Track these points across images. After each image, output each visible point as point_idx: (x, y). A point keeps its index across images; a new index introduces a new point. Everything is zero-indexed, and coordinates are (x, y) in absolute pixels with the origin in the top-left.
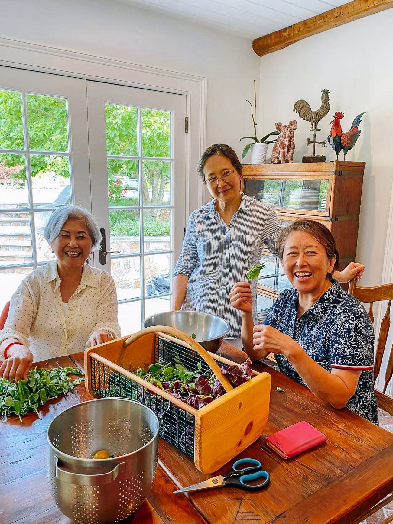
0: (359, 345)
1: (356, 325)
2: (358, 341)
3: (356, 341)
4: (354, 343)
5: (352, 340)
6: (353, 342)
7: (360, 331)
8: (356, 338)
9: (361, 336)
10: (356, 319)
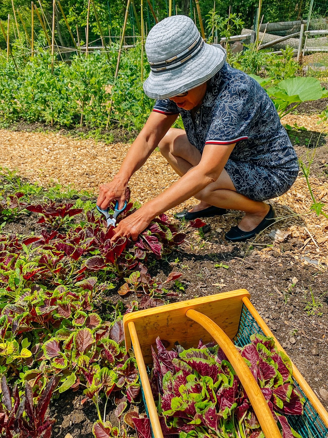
0: (231, 122)
1: (231, 102)
2: (232, 117)
3: (229, 118)
4: (227, 119)
5: (226, 117)
6: (225, 119)
7: (235, 108)
8: (230, 114)
9: (236, 113)
10: (231, 97)
